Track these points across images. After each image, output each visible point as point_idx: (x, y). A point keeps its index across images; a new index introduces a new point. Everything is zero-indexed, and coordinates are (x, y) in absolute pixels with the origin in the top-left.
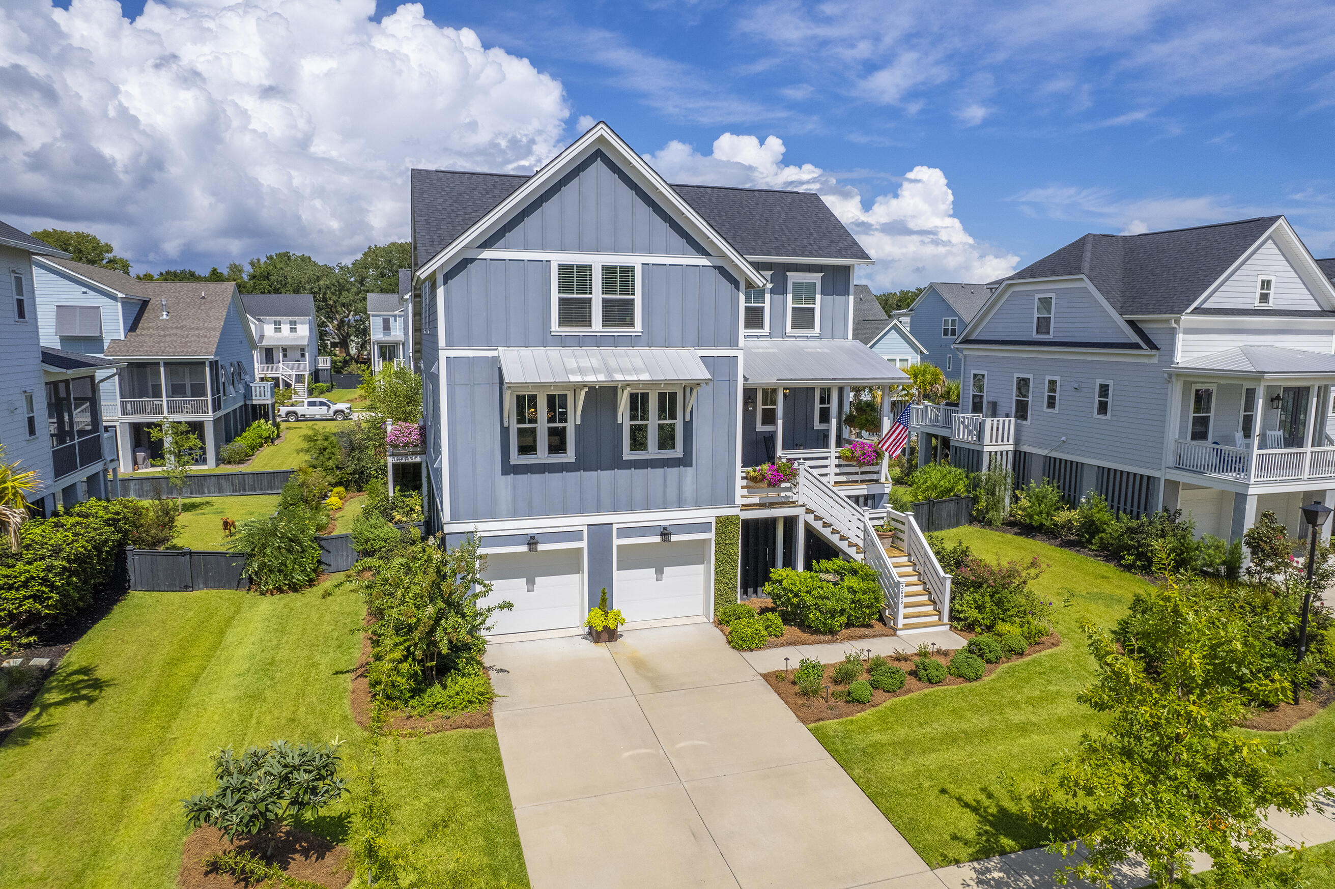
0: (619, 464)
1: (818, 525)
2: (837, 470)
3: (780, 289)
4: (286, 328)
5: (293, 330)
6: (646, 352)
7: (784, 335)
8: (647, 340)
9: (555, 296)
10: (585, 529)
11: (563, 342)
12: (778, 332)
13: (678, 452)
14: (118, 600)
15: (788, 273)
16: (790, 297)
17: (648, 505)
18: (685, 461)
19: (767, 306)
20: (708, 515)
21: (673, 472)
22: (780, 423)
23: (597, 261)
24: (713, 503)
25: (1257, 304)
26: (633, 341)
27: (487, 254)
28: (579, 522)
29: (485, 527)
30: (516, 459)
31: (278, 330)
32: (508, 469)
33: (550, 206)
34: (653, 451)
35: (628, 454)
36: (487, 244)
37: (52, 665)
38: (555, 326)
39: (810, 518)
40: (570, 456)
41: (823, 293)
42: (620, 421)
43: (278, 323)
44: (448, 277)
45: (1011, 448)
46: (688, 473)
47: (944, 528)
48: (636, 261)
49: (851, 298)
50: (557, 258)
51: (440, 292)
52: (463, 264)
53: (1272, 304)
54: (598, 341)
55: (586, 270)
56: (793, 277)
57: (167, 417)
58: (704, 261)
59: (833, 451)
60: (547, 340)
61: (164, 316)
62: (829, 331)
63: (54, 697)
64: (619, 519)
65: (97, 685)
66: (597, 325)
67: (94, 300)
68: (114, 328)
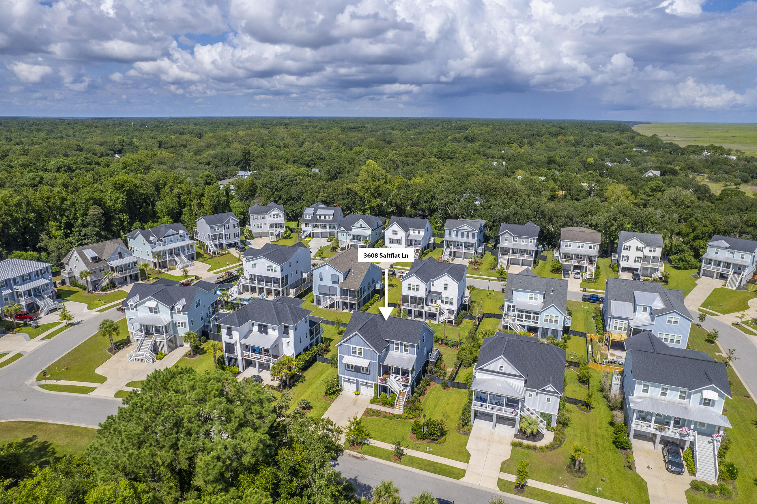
0: (360, 373)
2: (401, 379)
3: (402, 345)
4: (417, 232)
5: (419, 233)
6: (363, 359)
7: (403, 352)
8: (364, 358)
9: (352, 350)
11: (353, 356)
12: (401, 351)
14: (314, 363)
16: (404, 347)
17: (364, 379)
18: (369, 374)
19: (400, 347)
20: (373, 382)
21: (368, 376)
23: (357, 347)
24: (373, 381)
25: (499, 370)
26: (362, 358)
27: (343, 344)
28: (355, 379)
29: (343, 376)
30: (347, 369)
31: (414, 232)
32: (346, 371)
33: (351, 339)
34: (365, 373)
39: (390, 387)
40: (354, 370)
41: (410, 347)
42: (360, 367)
43: (414, 230)
46: (370, 376)
48: (362, 348)
50: (352, 346)
53: (503, 371)
54: (358, 357)
56: (404, 343)
57: (348, 301)
58: (371, 350)
59: (400, 376)
60: (351, 355)
61: (353, 275)
62: (411, 353)
63: (300, 381)
64: (360, 380)
65: (304, 380)
66: (357, 355)
67: (338, 273)
68: (341, 280)
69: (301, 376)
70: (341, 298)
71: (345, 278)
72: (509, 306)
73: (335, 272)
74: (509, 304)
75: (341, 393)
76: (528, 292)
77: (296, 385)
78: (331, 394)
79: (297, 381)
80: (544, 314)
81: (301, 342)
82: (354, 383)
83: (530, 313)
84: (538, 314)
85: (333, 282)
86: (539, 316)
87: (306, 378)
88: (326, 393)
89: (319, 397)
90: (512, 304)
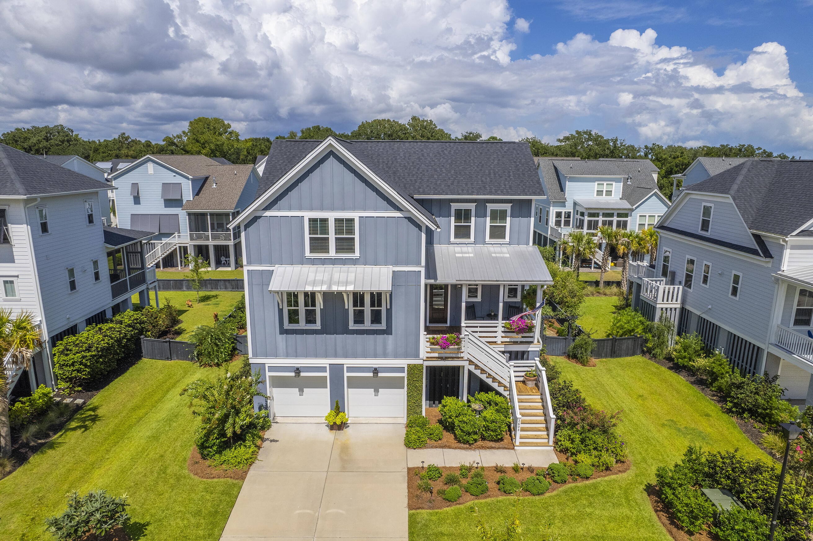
0: (346, 331)
1: (477, 372)
2: (503, 335)
3: (481, 214)
6: (360, 268)
7: (484, 243)
8: (364, 261)
9: (307, 236)
10: (328, 366)
11: (313, 262)
12: (479, 240)
13: (383, 326)
14: (134, 364)
15: (487, 204)
16: (488, 219)
17: (365, 356)
18: (388, 331)
19: (473, 225)
20: (403, 363)
21: (380, 337)
22: (464, 305)
23: (331, 216)
24: (406, 356)
26: (354, 262)
27: (268, 213)
28: (324, 362)
29: (270, 362)
30: (287, 325)
32: (283, 331)
33: (303, 185)
34: (368, 325)
35: (352, 326)
36: (268, 208)
37: (84, 403)
38: (308, 253)
39: (472, 368)
40: (318, 326)
41: (512, 216)
42: (346, 307)
44: (247, 226)
45: (678, 306)
46: (390, 339)
47: (623, 356)
48: (355, 215)
49: (532, 219)
50: (308, 215)
51: (243, 234)
52: (254, 219)
54: (333, 262)
55: (325, 221)
56: (490, 207)
57: (211, 243)
58: (398, 214)
59: (500, 323)
60: (303, 261)
61: (214, 186)
62: (516, 240)
63: (74, 424)
64: (348, 362)
65: (94, 419)
66: (332, 253)
67: (178, 179)
68: (188, 194)
69: (79, 408)
70: (192, 239)
71: (197, 193)
72: (559, 215)
73: (170, 178)
74: (559, 209)
75: (267, 435)
76: (594, 180)
77: (52, 446)
78: (226, 445)
79: (57, 428)
80: (636, 214)
81: (73, 285)
82: (319, 383)
83: (611, 215)
84: (626, 215)
85: (169, 203)
86: (629, 219)
87: (100, 412)
88: (202, 447)
89: (173, 469)
90: (563, 210)
